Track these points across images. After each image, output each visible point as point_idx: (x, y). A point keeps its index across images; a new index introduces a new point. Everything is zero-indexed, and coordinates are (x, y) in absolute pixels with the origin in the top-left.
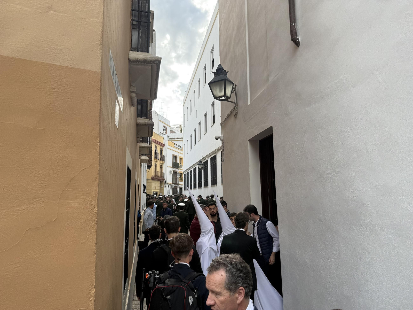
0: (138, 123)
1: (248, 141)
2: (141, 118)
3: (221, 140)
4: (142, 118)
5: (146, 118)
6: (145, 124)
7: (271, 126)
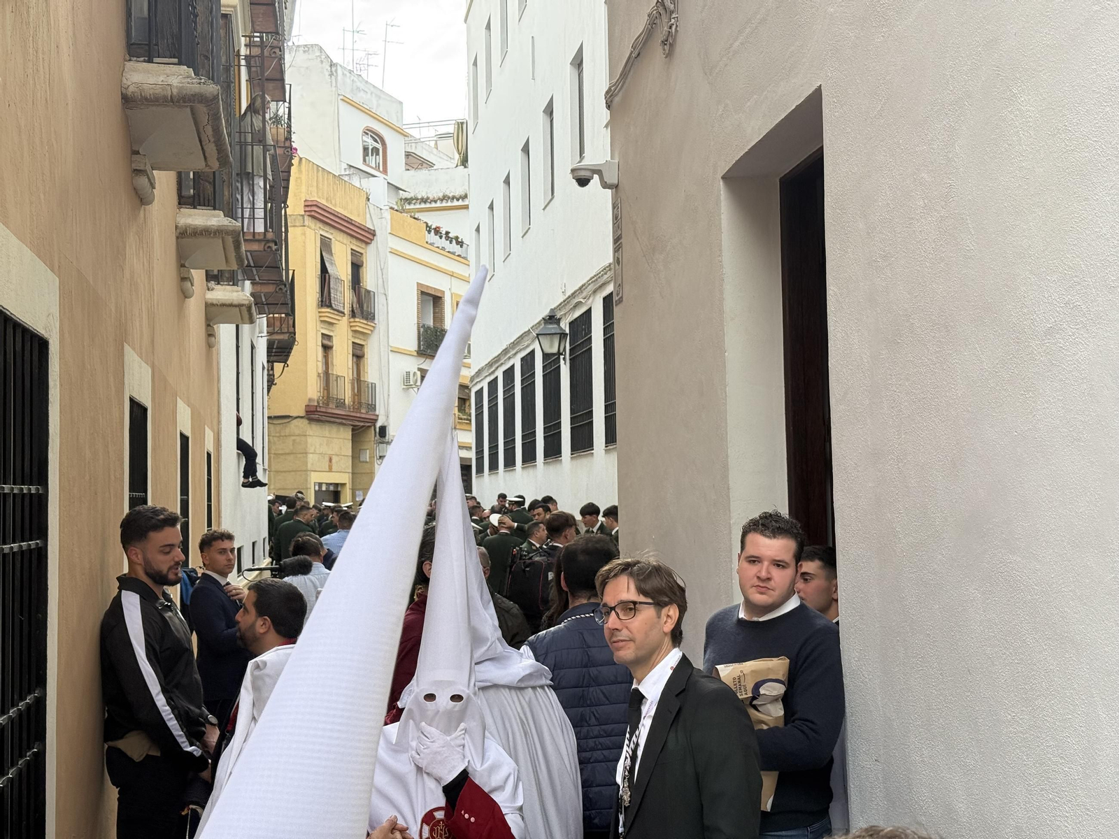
0: (132, 89)
1: (721, 183)
2: (150, 61)
3: (605, 185)
4: (156, 60)
5: (176, 60)
6: (169, 94)
7: (814, 89)
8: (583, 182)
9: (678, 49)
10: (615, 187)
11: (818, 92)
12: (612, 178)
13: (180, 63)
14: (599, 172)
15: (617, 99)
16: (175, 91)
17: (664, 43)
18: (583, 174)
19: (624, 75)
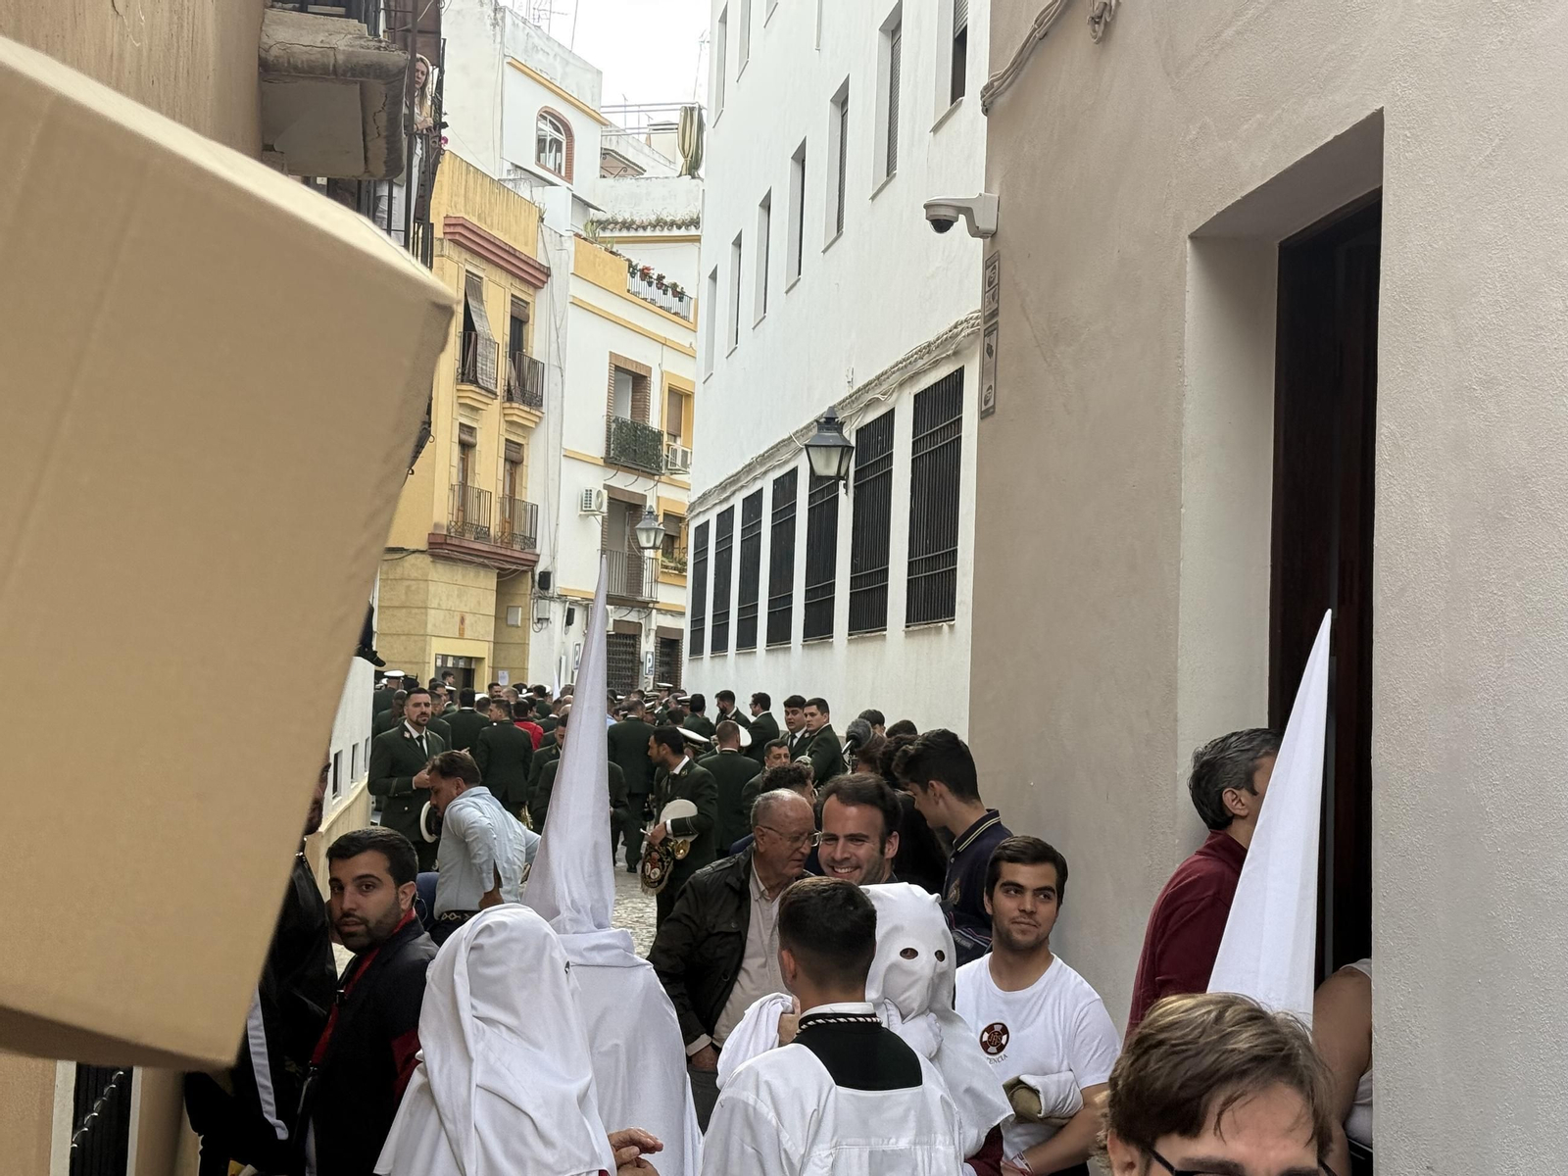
0: (275, 52)
1: (1188, 245)
2: (303, 9)
3: (975, 231)
4: (312, 8)
5: (341, 10)
6: (332, 61)
7: (1368, 113)
8: (942, 225)
9: (1118, 31)
10: (990, 236)
11: (1377, 119)
12: (987, 222)
13: (347, 16)
14: (968, 212)
15: (1001, 101)
16: (341, 58)
17: (1096, 20)
18: (943, 213)
19: (1018, 65)
